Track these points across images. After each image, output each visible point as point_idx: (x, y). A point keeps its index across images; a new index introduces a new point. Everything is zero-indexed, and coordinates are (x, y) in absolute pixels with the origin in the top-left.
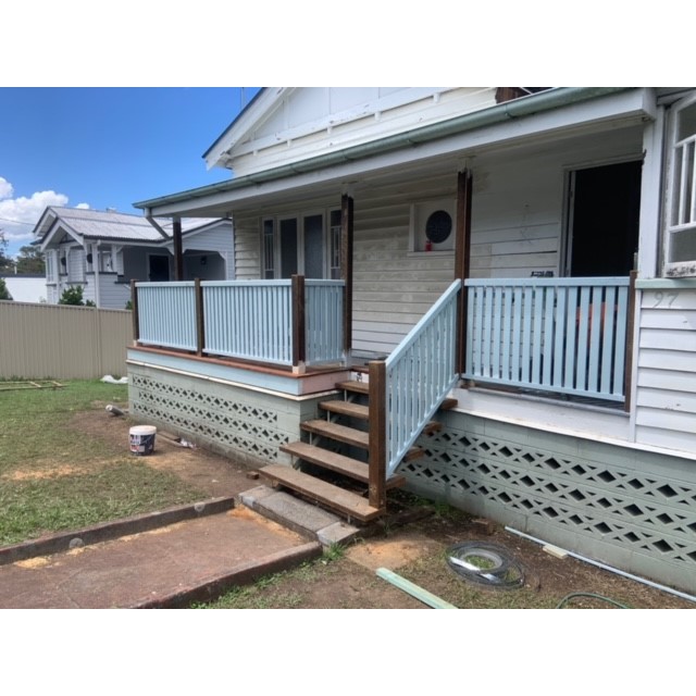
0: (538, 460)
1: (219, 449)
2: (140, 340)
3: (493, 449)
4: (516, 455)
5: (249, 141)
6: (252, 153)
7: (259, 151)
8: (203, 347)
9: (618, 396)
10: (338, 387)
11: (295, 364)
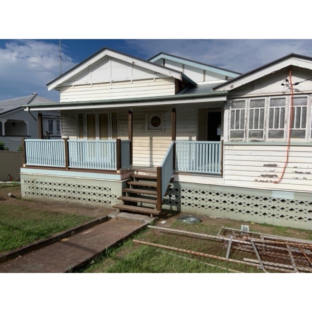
0: (199, 192)
1: (80, 204)
2: (27, 164)
3: (186, 191)
4: (193, 192)
5: (71, 81)
6: (72, 86)
7: (75, 86)
8: (69, 165)
9: (220, 173)
10: (131, 177)
11: (118, 169)
